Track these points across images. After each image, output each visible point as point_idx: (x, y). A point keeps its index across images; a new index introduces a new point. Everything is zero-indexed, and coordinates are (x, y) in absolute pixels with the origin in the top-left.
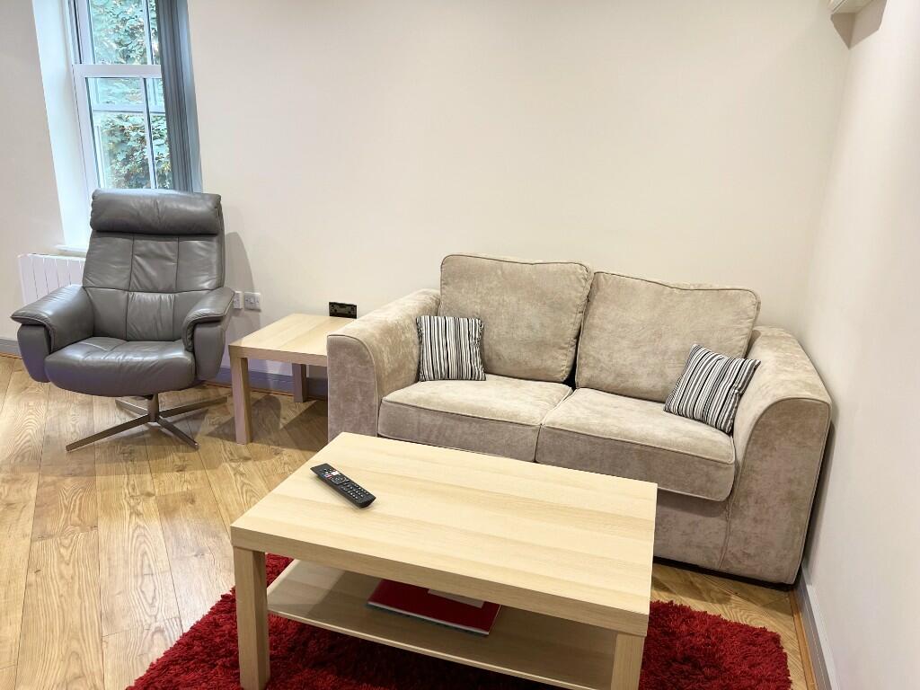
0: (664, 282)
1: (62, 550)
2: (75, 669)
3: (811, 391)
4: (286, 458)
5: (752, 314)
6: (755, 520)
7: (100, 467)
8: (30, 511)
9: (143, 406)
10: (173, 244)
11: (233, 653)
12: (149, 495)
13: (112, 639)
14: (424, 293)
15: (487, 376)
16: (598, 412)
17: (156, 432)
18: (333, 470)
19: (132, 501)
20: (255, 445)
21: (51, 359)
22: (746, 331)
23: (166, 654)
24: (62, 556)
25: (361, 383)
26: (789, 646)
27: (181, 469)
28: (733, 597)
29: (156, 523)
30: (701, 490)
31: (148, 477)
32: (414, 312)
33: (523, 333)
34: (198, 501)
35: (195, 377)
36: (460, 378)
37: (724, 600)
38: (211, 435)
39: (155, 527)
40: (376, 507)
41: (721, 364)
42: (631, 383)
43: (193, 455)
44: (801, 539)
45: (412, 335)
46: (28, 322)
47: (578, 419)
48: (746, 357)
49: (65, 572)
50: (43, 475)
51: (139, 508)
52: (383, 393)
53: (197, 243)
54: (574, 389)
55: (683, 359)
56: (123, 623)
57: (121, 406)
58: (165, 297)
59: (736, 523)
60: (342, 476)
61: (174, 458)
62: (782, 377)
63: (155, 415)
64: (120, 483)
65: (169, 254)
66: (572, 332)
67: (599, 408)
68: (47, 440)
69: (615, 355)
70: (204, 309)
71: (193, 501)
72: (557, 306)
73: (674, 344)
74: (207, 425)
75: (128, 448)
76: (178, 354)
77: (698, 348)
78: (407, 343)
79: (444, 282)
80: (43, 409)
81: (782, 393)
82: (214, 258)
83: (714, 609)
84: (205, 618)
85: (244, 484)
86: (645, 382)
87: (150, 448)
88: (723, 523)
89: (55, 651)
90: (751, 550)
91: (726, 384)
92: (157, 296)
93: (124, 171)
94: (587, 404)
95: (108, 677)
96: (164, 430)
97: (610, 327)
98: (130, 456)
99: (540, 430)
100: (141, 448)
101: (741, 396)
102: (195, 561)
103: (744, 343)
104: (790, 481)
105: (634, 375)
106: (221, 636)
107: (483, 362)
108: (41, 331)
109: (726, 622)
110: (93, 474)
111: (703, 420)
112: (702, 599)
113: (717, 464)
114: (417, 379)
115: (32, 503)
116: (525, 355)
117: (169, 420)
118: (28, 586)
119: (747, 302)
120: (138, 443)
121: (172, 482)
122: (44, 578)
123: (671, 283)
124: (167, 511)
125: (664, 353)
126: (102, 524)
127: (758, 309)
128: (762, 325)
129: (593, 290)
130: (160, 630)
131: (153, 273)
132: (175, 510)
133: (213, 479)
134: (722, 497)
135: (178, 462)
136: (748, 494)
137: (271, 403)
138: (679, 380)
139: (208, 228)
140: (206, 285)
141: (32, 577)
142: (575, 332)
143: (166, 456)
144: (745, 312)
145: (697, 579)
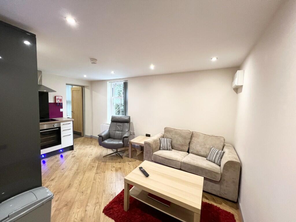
0: (206, 134)
1: (99, 176)
2: (97, 201)
3: (236, 160)
4: (137, 162)
5: (223, 142)
6: (226, 186)
7: (108, 161)
8: (96, 168)
9: (115, 150)
10: (122, 124)
11: (123, 202)
12: (114, 167)
13: (104, 196)
14: (161, 133)
15: (172, 150)
16: (193, 159)
17: (117, 155)
18: (143, 168)
19: (111, 168)
20: (132, 159)
21: (103, 142)
22: (222, 145)
23: (112, 200)
24: (99, 177)
25: (150, 150)
26: (236, 218)
27: (120, 162)
28: (223, 203)
29: (114, 172)
30: (214, 178)
31: (114, 163)
32: (159, 137)
33: (179, 143)
34: (122, 169)
35: (123, 146)
36: (167, 150)
37: (221, 204)
38: (125, 156)
39: (114, 173)
40: (149, 177)
41: (217, 151)
42: (200, 153)
43: (122, 160)
44: (237, 192)
45: (159, 142)
46: (100, 136)
47: (189, 160)
48: (222, 150)
49: (99, 181)
50: (99, 161)
51: (112, 169)
52: (153, 152)
53: (126, 124)
54: (189, 153)
55: (210, 149)
56: (106, 192)
57: (112, 150)
58: (120, 132)
59: (222, 186)
60: (144, 170)
61: (119, 160)
62: (229, 156)
63: (117, 152)
64: (110, 164)
65: (122, 125)
66: (188, 143)
67: (193, 158)
68: (101, 155)
69: (197, 147)
70: (126, 135)
71: (121, 169)
72: (185, 138)
73: (208, 146)
74: (125, 154)
75: (112, 158)
76: (121, 142)
77: (212, 147)
78: (158, 143)
79: (165, 132)
80: (101, 149)
81: (229, 159)
82: (128, 126)
83: (218, 206)
84: (120, 193)
85: (129, 166)
86: (202, 153)
87: (115, 158)
88: (219, 186)
89: (95, 197)
90: (226, 193)
91: (218, 156)
92: (119, 132)
93: (118, 110)
94: (191, 157)
95: (102, 204)
96: (118, 155)
97: (195, 142)
98: (112, 159)
99: (181, 162)
100: (114, 158)
101: (222, 158)
102: (119, 181)
103: (222, 147)
104: (233, 179)
105: (200, 152)
106: (122, 198)
107: (172, 147)
108: (101, 138)
109: (221, 209)
110: (106, 162)
111: (214, 163)
112: (216, 203)
113: (217, 173)
114: (159, 150)
115: (96, 167)
116: (180, 147)
117: (119, 153)
118: (93, 183)
119: (222, 139)
120: (114, 157)
121: (118, 165)
122: (96, 181)
123: (207, 134)
124: (116, 170)
125: (206, 148)
126: (106, 172)
127: (225, 140)
128: (226, 143)
129: (192, 135)
130: (112, 195)
131: (119, 128)
132: (118, 170)
133: (124, 165)
134: (219, 180)
135: (120, 161)
136: (224, 180)
137: (136, 151)
138: (209, 154)
139: (128, 121)
140: (127, 131)
141: (94, 181)
142: (189, 143)
143: (117, 160)
144: (222, 141)
145: (215, 197)
